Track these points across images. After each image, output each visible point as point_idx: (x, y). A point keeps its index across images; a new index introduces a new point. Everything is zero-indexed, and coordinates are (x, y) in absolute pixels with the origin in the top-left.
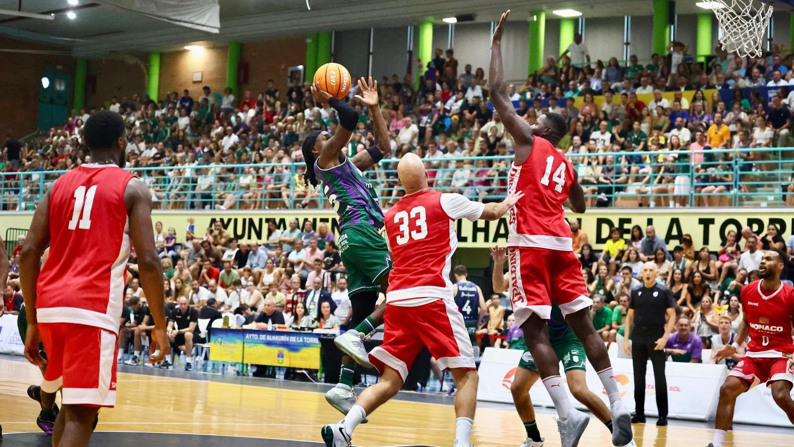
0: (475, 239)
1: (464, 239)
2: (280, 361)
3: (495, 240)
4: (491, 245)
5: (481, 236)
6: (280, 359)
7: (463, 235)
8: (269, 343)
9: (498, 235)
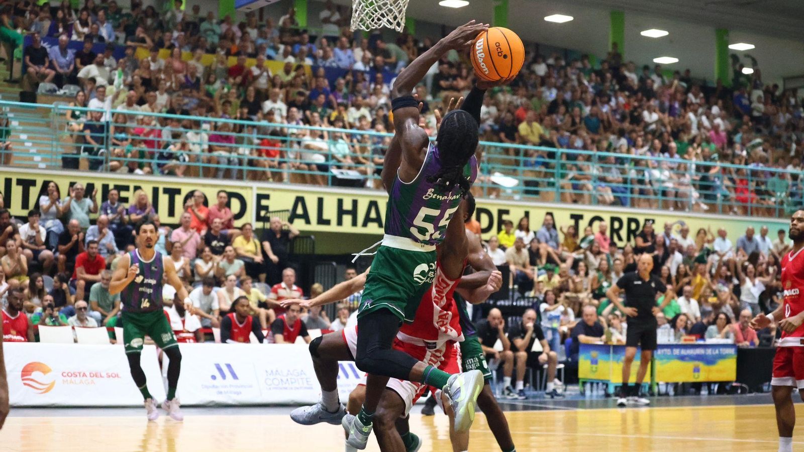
0: (340, 223)
1: (328, 222)
2: (696, 376)
3: (365, 225)
4: (359, 230)
5: (347, 219)
6: (696, 374)
7: (325, 216)
8: (682, 358)
9: (367, 220)
